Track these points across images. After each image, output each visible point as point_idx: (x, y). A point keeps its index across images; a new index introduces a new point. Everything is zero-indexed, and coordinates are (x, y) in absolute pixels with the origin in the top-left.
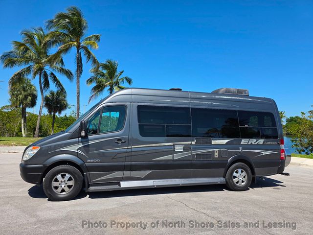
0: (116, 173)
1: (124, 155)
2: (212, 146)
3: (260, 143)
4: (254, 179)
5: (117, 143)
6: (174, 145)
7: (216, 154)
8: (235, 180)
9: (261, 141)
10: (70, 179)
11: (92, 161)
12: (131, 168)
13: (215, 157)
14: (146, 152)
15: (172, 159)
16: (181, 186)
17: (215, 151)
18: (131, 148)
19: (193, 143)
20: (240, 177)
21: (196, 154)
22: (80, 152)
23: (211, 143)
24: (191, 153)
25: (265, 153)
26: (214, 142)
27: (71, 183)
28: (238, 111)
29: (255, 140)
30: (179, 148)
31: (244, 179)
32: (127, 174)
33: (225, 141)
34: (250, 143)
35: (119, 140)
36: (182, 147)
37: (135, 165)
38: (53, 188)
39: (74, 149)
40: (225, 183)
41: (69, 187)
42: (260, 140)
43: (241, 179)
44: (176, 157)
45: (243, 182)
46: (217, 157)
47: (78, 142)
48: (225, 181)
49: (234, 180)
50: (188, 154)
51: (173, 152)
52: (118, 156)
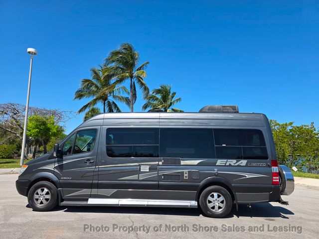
0: (85, 190)
1: (92, 174)
2: (181, 167)
3: (242, 165)
4: (234, 205)
5: (86, 163)
6: (139, 165)
7: (185, 175)
8: (210, 205)
9: (244, 162)
10: (47, 193)
11: (65, 178)
12: (98, 186)
13: (185, 178)
14: (112, 172)
15: (137, 179)
16: (146, 207)
17: (185, 172)
18: (98, 168)
19: (160, 163)
20: (216, 202)
21: (163, 175)
22: (56, 170)
23: (180, 163)
24: (158, 173)
25: (248, 176)
26: (182, 163)
27: (48, 197)
28: (214, 129)
29: (235, 161)
30: (145, 168)
31: (221, 205)
32: (95, 191)
33: (196, 162)
34: (228, 164)
35: (88, 160)
36: (148, 167)
37: (102, 184)
38: (35, 200)
39: (51, 167)
40: (197, 207)
41: (47, 200)
42: (242, 161)
43: (217, 204)
44: (142, 177)
45: (220, 208)
46: (187, 178)
47: (55, 162)
48: (197, 205)
49: (208, 204)
50: (154, 174)
51: (138, 172)
52: (87, 174)
